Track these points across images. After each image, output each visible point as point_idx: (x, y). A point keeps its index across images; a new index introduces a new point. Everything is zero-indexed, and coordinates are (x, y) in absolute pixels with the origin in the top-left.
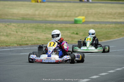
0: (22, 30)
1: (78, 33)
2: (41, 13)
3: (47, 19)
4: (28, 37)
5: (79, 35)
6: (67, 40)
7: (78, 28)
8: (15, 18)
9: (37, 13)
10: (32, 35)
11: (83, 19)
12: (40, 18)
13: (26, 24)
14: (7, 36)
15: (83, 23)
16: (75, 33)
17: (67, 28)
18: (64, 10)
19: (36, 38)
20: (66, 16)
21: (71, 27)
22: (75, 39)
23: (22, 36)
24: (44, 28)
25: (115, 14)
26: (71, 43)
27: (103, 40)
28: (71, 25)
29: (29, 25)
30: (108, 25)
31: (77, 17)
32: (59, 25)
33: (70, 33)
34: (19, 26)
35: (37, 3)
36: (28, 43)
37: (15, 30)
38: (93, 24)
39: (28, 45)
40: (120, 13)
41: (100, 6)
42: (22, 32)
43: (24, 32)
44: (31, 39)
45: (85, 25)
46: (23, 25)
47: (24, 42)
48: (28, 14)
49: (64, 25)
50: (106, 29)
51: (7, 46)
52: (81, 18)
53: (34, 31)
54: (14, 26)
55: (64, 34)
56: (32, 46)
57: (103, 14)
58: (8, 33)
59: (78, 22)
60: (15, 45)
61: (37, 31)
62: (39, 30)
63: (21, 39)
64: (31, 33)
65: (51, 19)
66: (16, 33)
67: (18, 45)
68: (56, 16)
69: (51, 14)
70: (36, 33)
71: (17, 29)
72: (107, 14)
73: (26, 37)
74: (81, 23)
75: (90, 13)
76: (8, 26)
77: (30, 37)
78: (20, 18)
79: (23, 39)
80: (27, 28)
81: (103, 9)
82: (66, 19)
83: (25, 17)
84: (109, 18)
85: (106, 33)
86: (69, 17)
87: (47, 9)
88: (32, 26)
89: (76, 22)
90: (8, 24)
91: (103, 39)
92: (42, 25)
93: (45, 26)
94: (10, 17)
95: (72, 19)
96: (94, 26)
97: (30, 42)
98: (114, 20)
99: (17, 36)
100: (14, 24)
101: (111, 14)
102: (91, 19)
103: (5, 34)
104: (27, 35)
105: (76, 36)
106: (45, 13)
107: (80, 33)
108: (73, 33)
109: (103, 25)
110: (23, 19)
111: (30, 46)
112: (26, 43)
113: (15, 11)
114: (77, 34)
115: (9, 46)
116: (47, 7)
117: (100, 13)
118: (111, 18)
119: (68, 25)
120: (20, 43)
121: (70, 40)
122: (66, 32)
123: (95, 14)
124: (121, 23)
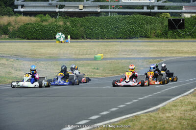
0: (50, 67)
2: (65, 52)
5: (100, 70)
7: (97, 64)
8: (44, 57)
9: (62, 51)
12: (65, 56)
13: (53, 62)
15: (102, 59)
17: (88, 65)
18: (85, 48)
20: (87, 54)
21: (91, 64)
22: (96, 73)
23: (51, 72)
25: (129, 51)
28: (92, 62)
29: (55, 63)
30: (123, 61)
31: (96, 54)
32: (82, 61)
33: (91, 68)
34: (47, 64)
35: (61, 44)
37: (44, 68)
38: (111, 60)
40: (133, 50)
41: (116, 45)
42: (50, 69)
43: (52, 69)
45: (104, 61)
46: (50, 63)
48: (54, 53)
49: (85, 61)
50: (122, 64)
54: (42, 64)
55: (87, 69)
57: (119, 51)
63: (50, 75)
65: (74, 57)
66: (46, 70)
68: (79, 54)
69: (73, 52)
71: (46, 67)
72: (122, 51)
75: (107, 50)
76: (38, 64)
78: (48, 57)
80: (54, 65)
81: (118, 47)
82: (87, 56)
83: (52, 56)
84: (124, 55)
85: (122, 68)
86: (89, 54)
87: (70, 48)
89: (95, 59)
91: (120, 73)
94: (39, 56)
95: (92, 56)
98: (128, 57)
99: (47, 72)
100: (43, 62)
101: (125, 51)
102: (108, 56)
105: (97, 71)
106: (68, 52)
107: (100, 68)
108: (94, 68)
109: (120, 61)
110: (50, 57)
113: (43, 51)
114: (97, 69)
116: (70, 46)
117: (116, 50)
118: (126, 55)
119: (89, 62)
123: (112, 51)
124: (134, 58)
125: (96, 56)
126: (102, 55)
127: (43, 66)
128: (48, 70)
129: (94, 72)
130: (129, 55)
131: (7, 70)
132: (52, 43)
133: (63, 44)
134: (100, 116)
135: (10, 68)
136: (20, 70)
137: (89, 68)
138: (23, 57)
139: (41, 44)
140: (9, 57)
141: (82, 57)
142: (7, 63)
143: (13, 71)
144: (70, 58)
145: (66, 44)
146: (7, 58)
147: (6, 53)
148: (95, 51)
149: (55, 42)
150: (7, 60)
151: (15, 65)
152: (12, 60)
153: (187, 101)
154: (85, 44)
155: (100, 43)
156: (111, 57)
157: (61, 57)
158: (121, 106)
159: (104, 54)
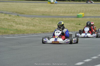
0: (43, 22)
1: (80, 24)
2: (55, 10)
3: (59, 15)
4: (47, 27)
5: (81, 25)
6: (73, 28)
7: (79, 21)
8: (38, 14)
9: (52, 10)
10: (50, 25)
11: (83, 15)
12: (54, 14)
13: (45, 18)
14: (34, 26)
15: (83, 17)
16: (78, 24)
17: (72, 21)
18: (70, 8)
19: (53, 27)
20: (71, 13)
22: (78, 28)
23: (43, 26)
24: (57, 21)
26: (76, 31)
28: (75, 19)
29: (47, 19)
31: (79, 13)
32: (67, 18)
33: (74, 24)
34: (40, 19)
35: (51, 4)
36: (48, 31)
37: (39, 23)
38: (90, 18)
39: (48, 32)
41: (94, 6)
42: (43, 24)
43: (45, 24)
44: (49, 28)
45: (84, 18)
46: (43, 19)
47: (45, 31)
48: (46, 12)
49: (70, 18)
50: (99, 21)
51: (35, 33)
53: (51, 23)
55: (71, 24)
56: (51, 33)
57: (96, 11)
58: (34, 24)
59: (80, 17)
60: (40, 32)
61: (53, 23)
62: (54, 22)
63: (43, 29)
64: (49, 24)
65: (61, 15)
66: (39, 24)
67: (42, 32)
68: (65, 13)
69: (61, 11)
70: (52, 24)
71: (40, 22)
73: (46, 27)
74: (82, 17)
75: (87, 10)
76: (33, 19)
77: (48, 27)
78: (41, 14)
79: (44, 28)
80: (46, 21)
81: (96, 7)
82: (71, 15)
83: (44, 13)
85: (99, 24)
86: (73, 13)
87: (58, 8)
88: (49, 19)
89: (78, 17)
90: (33, 18)
92: (56, 18)
93: (57, 19)
94: (35, 14)
95: (76, 15)
96: (91, 19)
97: (49, 30)
99: (40, 26)
100: (37, 18)
102: (88, 15)
103: (32, 25)
104: (47, 26)
105: (79, 26)
106: (57, 11)
107: (81, 24)
108: (77, 24)
109: (97, 19)
110: (43, 15)
111: (50, 33)
112: (47, 31)
113: (37, 9)
114: (79, 25)
115: (36, 33)
116: (58, 6)
117: (94, 10)
119: (73, 19)
120: (43, 31)
121: (76, 29)
122: (72, 23)
123: (91, 11)
125: (78, 14)
126: (83, 13)
127: (37, 21)
128: (41, 24)
129: (76, 27)
131: (10, 24)
132: (44, 4)
133: (53, 5)
134: (84, 63)
135: (12, 23)
136: (20, 24)
137: (73, 24)
138: (22, 14)
139: (36, 4)
140: (11, 13)
141: (68, 15)
142: (9, 18)
143: (14, 25)
144: (58, 16)
145: (55, 5)
146: (10, 14)
147: (9, 10)
148: (77, 11)
149: (47, 3)
150: (10, 16)
151: (16, 20)
152: (14, 16)
154: (70, 5)
155: (81, 5)
156: (90, 15)
157: (51, 15)
159: (84, 13)
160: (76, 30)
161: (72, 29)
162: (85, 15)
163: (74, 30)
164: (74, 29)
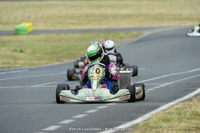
1: (23, 49)
5: (26, 53)
6: (7, 62)
7: (21, 42)
11: (29, 27)
15: (30, 33)
16: (19, 49)
17: (4, 43)
21: (10, 41)
22: (18, 59)
25: (80, 17)
27: (64, 60)
28: (11, 38)
30: (70, 36)
31: (19, 24)
33: (9, 50)
40: (87, 16)
41: (55, 5)
45: (32, 36)
50: (68, 42)
52: (26, 26)
55: (1, 52)
57: (61, 17)
59: (22, 33)
74: (27, 33)
75: (39, 16)
81: (60, 9)
82: (1, 28)
84: (71, 24)
85: (69, 49)
86: (5, 24)
89: (17, 32)
91: (65, 57)
95: (11, 28)
96: (48, 37)
98: (80, 27)
101: (73, 17)
102: (42, 26)
105: (20, 54)
107: (26, 49)
108: (15, 50)
109: (63, 36)
114: (21, 51)
117: (56, 16)
118: (74, 24)
119: (6, 38)
121: (12, 62)
122: (4, 49)
123: (48, 18)
125: (19, 26)
130: (80, 24)
148: (16, 18)
153: (190, 111)
155: (24, 3)
156: (47, 28)
158: (67, 122)
159: (33, 22)
160: (12, 66)
161: (3, 63)
162: (36, 28)
163: (8, 65)
164: (9, 63)
